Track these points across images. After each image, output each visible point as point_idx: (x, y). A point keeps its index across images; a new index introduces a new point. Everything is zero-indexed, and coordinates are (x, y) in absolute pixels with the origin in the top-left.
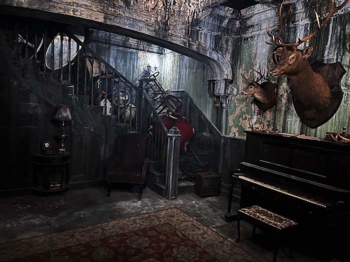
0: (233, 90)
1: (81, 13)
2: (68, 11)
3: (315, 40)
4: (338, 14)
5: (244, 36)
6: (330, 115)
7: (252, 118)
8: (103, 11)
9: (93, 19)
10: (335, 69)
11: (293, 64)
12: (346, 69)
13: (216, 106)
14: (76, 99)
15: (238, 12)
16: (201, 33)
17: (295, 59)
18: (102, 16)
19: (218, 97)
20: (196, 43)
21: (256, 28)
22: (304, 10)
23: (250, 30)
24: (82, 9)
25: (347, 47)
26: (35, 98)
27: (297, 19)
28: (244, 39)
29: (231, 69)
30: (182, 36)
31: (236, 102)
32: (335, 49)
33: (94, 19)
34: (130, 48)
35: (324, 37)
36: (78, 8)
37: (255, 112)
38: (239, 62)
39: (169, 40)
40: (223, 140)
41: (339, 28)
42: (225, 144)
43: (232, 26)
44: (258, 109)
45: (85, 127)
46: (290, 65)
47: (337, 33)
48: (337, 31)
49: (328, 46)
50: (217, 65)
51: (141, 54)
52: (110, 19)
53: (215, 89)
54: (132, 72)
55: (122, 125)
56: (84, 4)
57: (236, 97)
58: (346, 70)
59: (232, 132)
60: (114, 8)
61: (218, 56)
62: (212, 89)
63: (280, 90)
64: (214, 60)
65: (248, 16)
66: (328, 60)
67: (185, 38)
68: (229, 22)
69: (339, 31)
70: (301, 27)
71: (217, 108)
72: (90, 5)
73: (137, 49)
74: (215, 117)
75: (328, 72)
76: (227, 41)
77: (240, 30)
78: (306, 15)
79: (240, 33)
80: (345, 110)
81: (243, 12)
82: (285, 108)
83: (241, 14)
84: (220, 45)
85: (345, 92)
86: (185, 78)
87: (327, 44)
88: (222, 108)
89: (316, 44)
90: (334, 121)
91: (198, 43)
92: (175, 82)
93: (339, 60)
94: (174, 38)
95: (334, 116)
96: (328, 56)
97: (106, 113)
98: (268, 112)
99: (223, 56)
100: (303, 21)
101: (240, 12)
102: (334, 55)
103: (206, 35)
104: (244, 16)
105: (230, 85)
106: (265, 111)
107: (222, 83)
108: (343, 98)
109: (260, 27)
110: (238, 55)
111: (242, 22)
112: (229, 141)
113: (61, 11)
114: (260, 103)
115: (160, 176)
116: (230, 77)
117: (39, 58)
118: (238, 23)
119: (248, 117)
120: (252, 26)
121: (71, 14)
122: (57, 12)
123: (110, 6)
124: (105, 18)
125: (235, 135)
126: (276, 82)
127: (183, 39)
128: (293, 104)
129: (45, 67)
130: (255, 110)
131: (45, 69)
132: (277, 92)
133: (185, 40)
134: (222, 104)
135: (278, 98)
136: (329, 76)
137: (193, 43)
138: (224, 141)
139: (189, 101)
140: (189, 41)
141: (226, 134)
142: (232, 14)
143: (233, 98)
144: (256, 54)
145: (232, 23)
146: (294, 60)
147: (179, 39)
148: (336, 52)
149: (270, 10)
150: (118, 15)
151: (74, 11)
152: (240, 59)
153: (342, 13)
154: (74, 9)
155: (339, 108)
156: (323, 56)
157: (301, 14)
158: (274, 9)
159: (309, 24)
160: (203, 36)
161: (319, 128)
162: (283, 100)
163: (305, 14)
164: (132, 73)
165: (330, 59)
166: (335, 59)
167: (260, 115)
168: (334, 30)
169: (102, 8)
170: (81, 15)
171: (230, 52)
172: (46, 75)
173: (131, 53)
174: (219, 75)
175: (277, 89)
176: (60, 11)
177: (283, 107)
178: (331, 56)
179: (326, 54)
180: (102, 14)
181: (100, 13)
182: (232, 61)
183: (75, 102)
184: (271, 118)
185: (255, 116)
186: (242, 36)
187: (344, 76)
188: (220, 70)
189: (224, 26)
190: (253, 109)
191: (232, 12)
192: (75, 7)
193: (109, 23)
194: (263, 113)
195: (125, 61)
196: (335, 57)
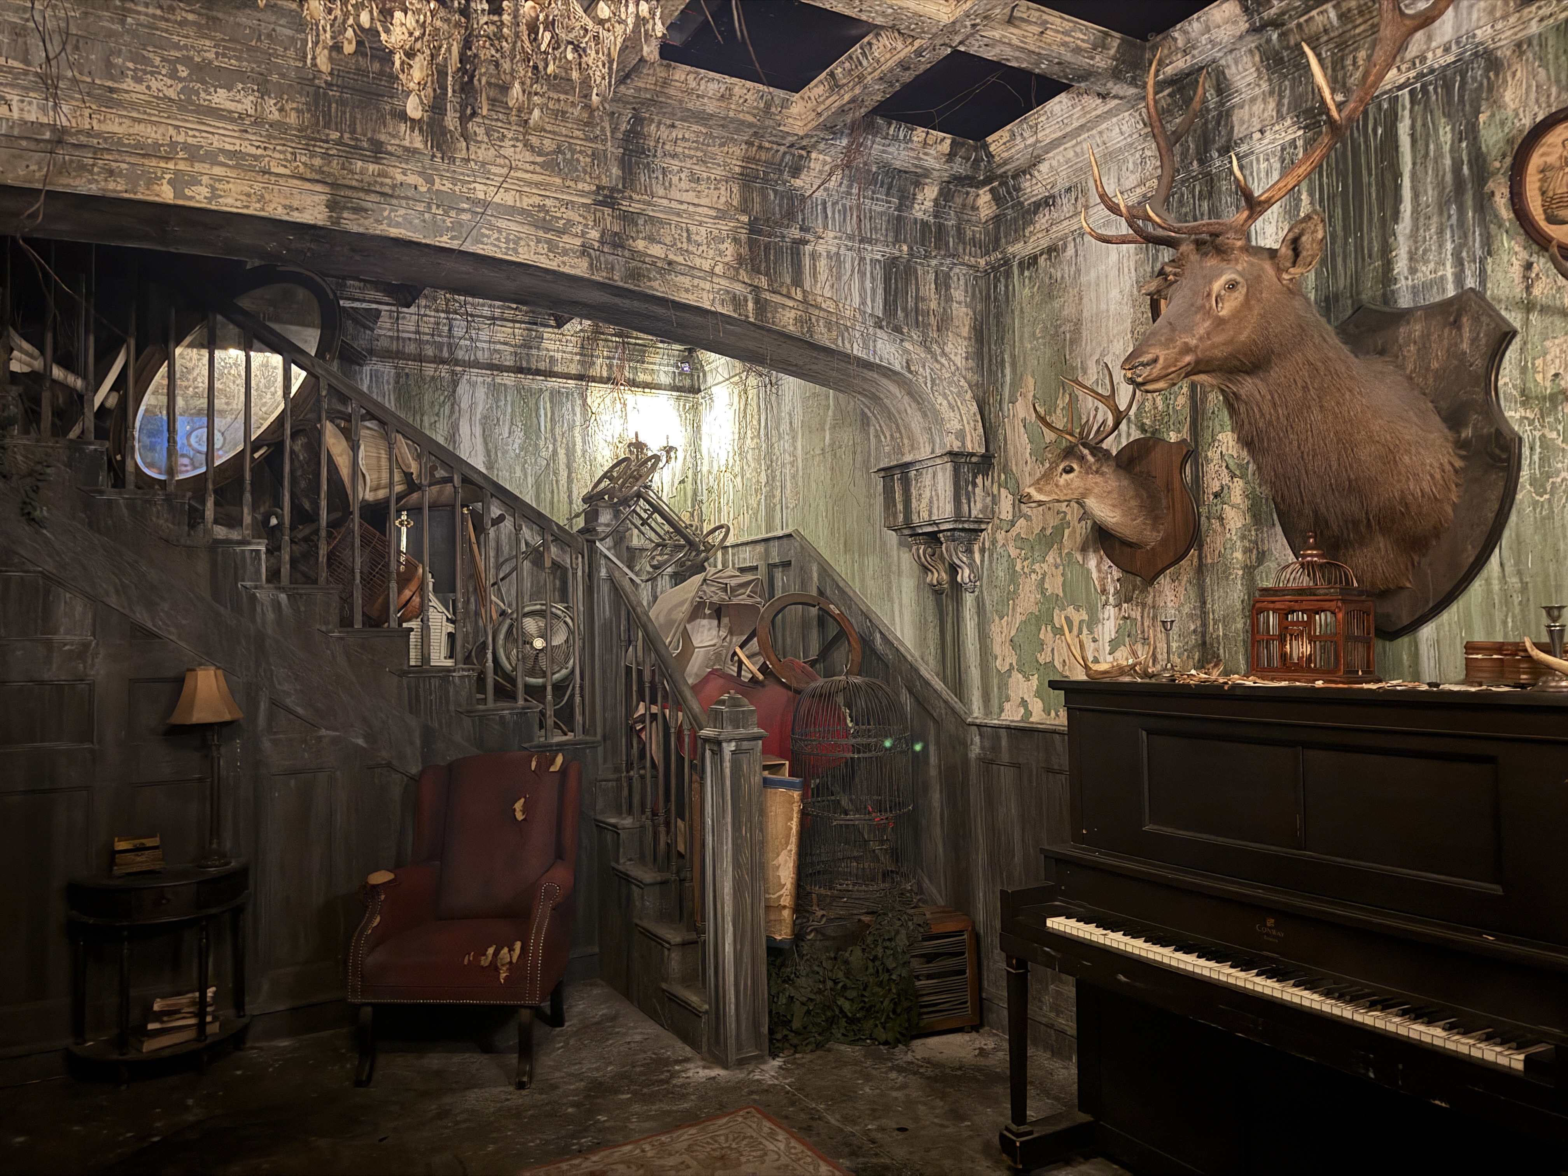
0: (995, 500)
1: (213, 189)
2: (150, 183)
3: (1339, 211)
4: (1432, 71)
5: (1019, 250)
6: (1470, 555)
7: (1093, 621)
8: (321, 178)
9: (276, 210)
10: (1456, 324)
11: (1237, 314)
12: (1514, 319)
13: (931, 585)
14: (277, 605)
15: (976, 149)
16: (814, 256)
17: (1242, 290)
18: (317, 198)
19: (933, 538)
20: (790, 297)
21: (1066, 206)
22: (1265, 86)
23: (1042, 220)
24: (218, 171)
25: (1497, 216)
26: (79, 609)
27: (1239, 131)
28: (1021, 264)
29: (974, 408)
30: (719, 269)
31: (1014, 553)
32: (1441, 232)
33: (280, 213)
34: (550, 374)
35: (1381, 185)
36: (198, 167)
37: (1104, 591)
38: (1008, 371)
39: (658, 288)
40: (977, 739)
41: (1446, 135)
42: (988, 762)
43: (959, 214)
44: (1116, 573)
45: (323, 732)
46: (1220, 322)
47: (1439, 155)
48: (1439, 148)
49: (1404, 227)
50: (910, 394)
51: (597, 395)
52: (357, 210)
53: (914, 504)
54: (564, 474)
55: (506, 710)
56: (228, 147)
57: (1014, 532)
58: (1517, 325)
59: (1015, 699)
60: (377, 161)
61: (906, 351)
62: (900, 507)
63: (1211, 469)
64: (887, 372)
65: (1020, 160)
66: (1414, 291)
67: (735, 279)
68: (945, 195)
69: (1447, 148)
70: (1263, 165)
71: (937, 591)
72: (260, 152)
73: (580, 377)
74: (930, 635)
75: (1424, 348)
76: (943, 283)
77: (997, 228)
78: (1279, 104)
79: (997, 240)
80: (1545, 522)
81: (997, 142)
82: (1247, 551)
83: (990, 156)
84: (911, 304)
85: (1526, 433)
86: (794, 477)
87: (1396, 216)
88: (957, 588)
89: (1346, 228)
90: (1496, 586)
91: (799, 296)
92: (753, 502)
93: (1470, 282)
94: (686, 281)
95: (1494, 559)
96: (1413, 271)
97: (425, 658)
98: (1164, 582)
99: (929, 350)
100: (1269, 136)
101: (986, 147)
102: (1441, 263)
103: (836, 259)
104: (1005, 162)
105: (979, 480)
106: (1151, 580)
107: (940, 474)
108: (1525, 463)
109: (1081, 200)
110: (1001, 341)
111: (1002, 191)
112: (1004, 743)
113: (117, 187)
114: (1125, 543)
115: (684, 944)
116: (974, 444)
117: (101, 434)
118: (984, 197)
119: (1079, 616)
120: (1048, 202)
121: (166, 194)
122: (93, 189)
123: (353, 151)
124: (332, 206)
125: (1028, 713)
126: (1185, 434)
127: (724, 282)
128: (1279, 529)
129: (130, 468)
130: (1102, 580)
131: (130, 479)
132: (1197, 479)
133: (739, 289)
134: (953, 570)
135: (1204, 510)
136: (1435, 365)
137: (777, 298)
138: (982, 748)
139: (815, 575)
140: (756, 289)
141: (988, 713)
142: (951, 157)
143: (1000, 536)
144: (1078, 323)
145: (959, 200)
146: (1239, 295)
147: (708, 286)
148: (1449, 246)
149: (1110, 114)
150: (394, 187)
151: (179, 182)
152: (1013, 356)
153: (1451, 58)
154: (177, 172)
155: (1513, 518)
156: (1387, 277)
157: (1258, 107)
158: (1132, 104)
159: (1300, 143)
160: (822, 264)
161: (1427, 632)
162: (1230, 513)
163: (1272, 105)
164: (563, 481)
165: (1427, 286)
166: (1450, 277)
167: (1128, 600)
168: (1420, 144)
169: (317, 162)
170: (214, 194)
171: (965, 331)
172: (131, 506)
173: (555, 395)
174: (922, 439)
175: (1196, 465)
176: (111, 186)
177: (1233, 549)
178: (1425, 272)
179: (1401, 266)
180: (319, 188)
181: (308, 185)
182: (980, 367)
183: (271, 616)
184: (1186, 610)
185: (1111, 611)
186: (1010, 249)
187: (1512, 354)
188: (925, 415)
189: (919, 215)
190: (1095, 575)
191: (946, 147)
192: (182, 166)
193: (355, 228)
194: (1144, 591)
195: (531, 431)
196: (1449, 271)
